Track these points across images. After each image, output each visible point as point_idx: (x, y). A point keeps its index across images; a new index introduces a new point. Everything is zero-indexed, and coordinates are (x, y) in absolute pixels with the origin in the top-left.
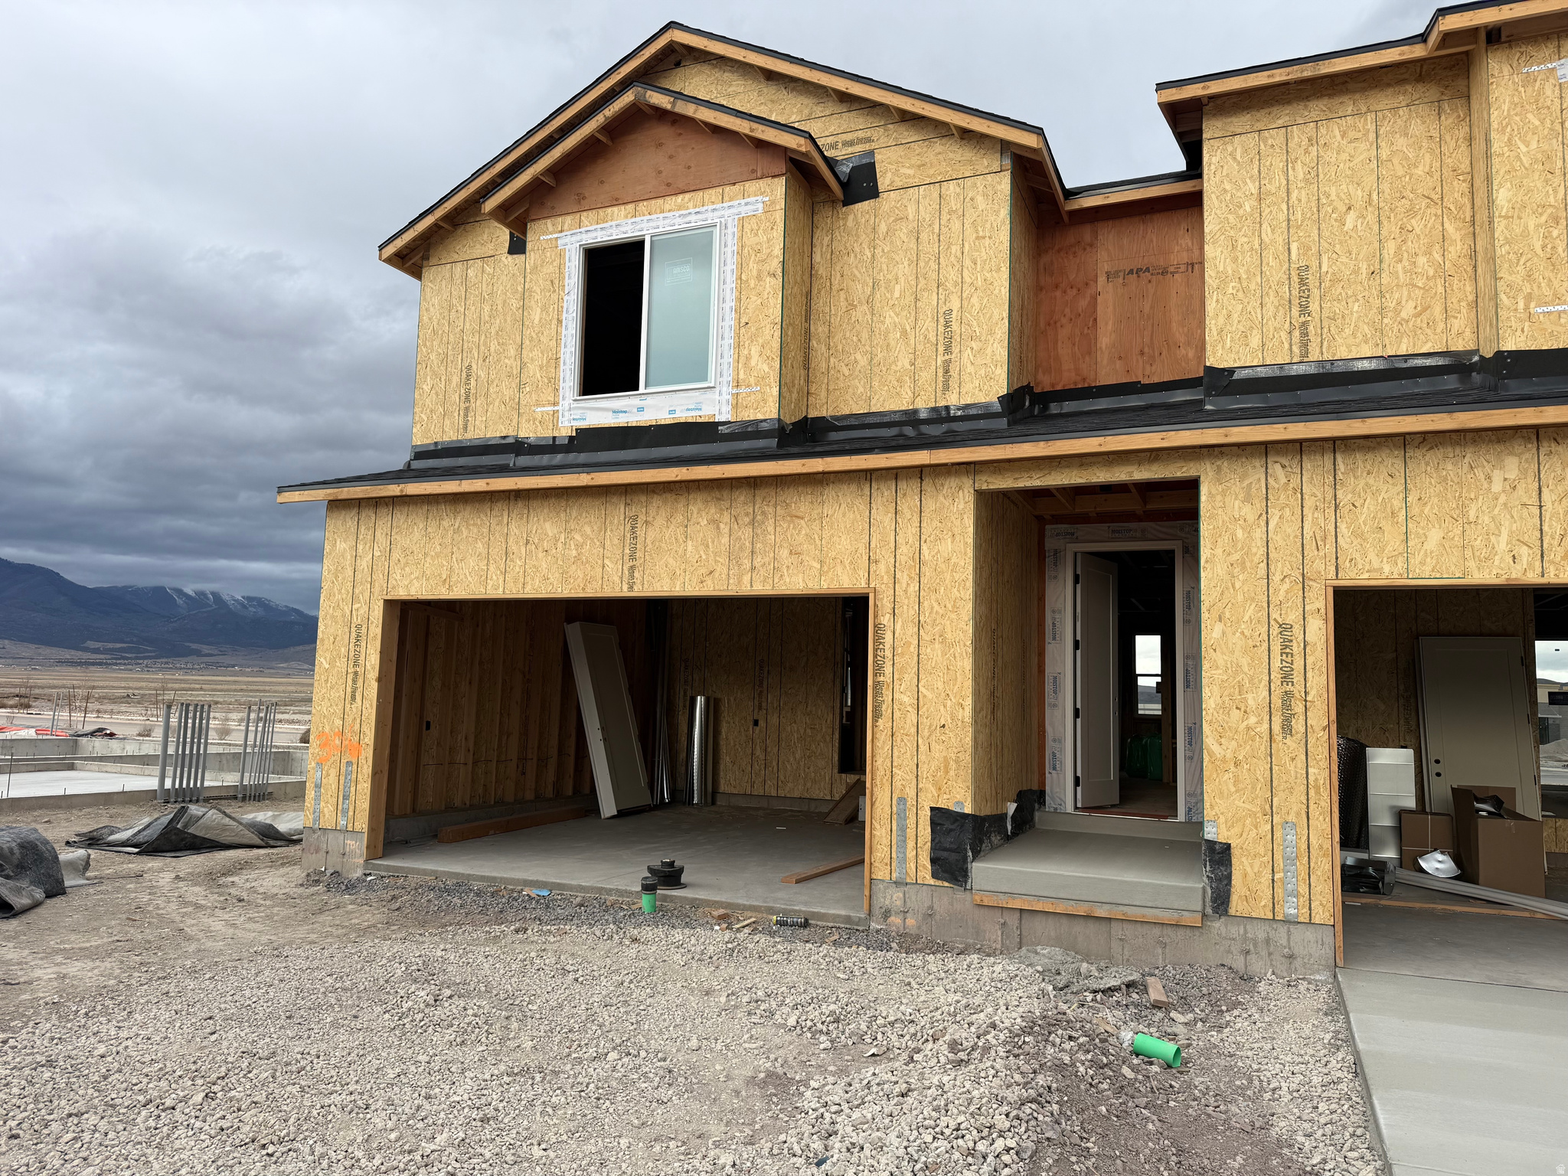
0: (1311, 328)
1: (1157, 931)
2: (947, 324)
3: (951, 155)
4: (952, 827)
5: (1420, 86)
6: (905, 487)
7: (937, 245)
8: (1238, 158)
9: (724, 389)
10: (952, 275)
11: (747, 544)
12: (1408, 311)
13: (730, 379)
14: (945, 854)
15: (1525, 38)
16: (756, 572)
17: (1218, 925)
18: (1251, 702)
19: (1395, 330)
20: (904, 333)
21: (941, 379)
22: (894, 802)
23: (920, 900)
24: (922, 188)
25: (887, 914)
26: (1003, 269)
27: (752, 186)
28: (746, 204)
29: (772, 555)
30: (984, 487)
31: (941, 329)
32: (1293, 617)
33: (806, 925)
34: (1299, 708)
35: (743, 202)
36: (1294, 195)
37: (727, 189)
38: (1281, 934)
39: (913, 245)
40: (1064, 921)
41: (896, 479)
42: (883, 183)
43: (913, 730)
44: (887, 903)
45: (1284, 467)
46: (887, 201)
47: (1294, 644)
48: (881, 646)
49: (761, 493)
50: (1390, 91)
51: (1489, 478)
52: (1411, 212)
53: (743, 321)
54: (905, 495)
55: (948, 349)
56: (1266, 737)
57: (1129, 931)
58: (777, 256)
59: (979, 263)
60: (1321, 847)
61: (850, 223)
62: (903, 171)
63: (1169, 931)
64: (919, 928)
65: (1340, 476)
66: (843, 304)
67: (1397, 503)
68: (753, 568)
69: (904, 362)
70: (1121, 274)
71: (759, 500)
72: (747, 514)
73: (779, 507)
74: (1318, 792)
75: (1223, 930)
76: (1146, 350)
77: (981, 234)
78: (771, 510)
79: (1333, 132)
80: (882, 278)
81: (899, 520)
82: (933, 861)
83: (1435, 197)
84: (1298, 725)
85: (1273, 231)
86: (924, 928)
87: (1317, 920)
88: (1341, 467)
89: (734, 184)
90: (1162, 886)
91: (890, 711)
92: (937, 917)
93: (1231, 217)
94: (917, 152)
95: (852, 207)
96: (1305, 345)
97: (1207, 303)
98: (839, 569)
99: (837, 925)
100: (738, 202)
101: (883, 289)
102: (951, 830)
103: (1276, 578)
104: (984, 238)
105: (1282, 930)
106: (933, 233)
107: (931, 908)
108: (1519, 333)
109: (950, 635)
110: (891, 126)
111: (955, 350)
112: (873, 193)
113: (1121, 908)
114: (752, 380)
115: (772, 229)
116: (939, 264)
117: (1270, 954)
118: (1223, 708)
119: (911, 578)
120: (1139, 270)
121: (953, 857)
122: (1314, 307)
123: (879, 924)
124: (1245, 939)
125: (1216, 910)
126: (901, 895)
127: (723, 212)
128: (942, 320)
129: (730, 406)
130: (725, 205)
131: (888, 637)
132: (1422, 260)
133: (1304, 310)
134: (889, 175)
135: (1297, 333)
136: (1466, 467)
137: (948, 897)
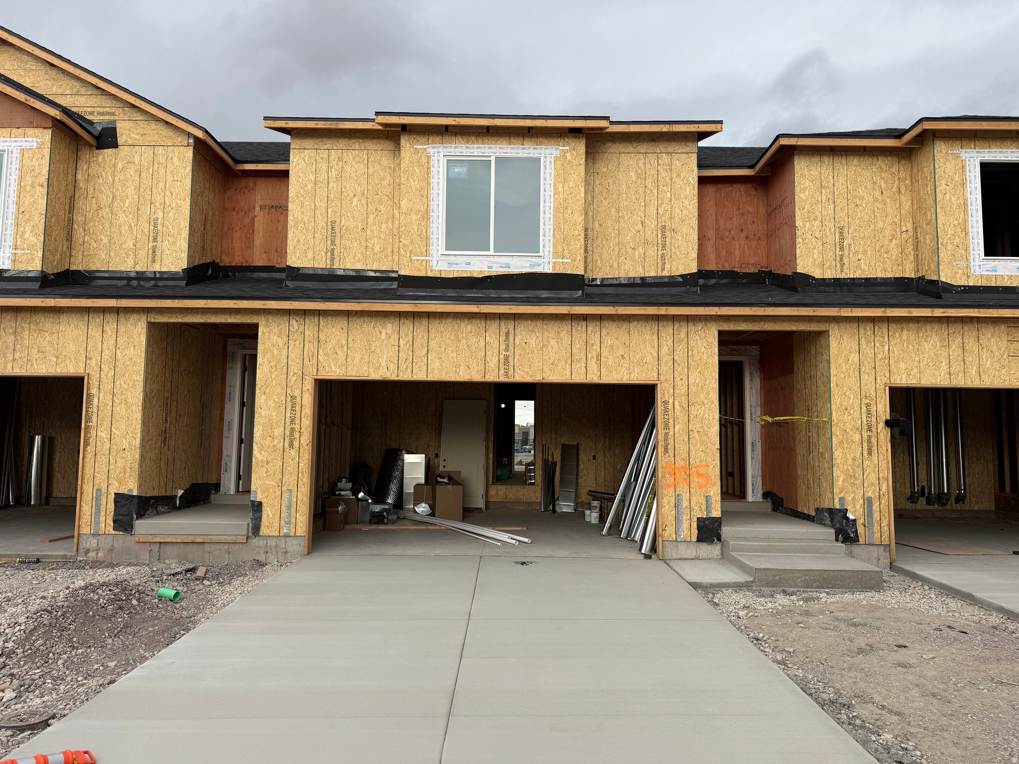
0: (335, 252)
1: (226, 546)
2: (155, 226)
3: (161, 132)
4: (126, 503)
5: (387, 141)
6: (109, 318)
7: (151, 180)
8: (306, 161)
9: (7, 250)
10: (158, 199)
11: (11, 345)
12: (377, 249)
13: (11, 244)
14: (121, 517)
15: (416, 132)
16: (16, 362)
17: (255, 541)
18: (276, 433)
19: (372, 258)
20: (130, 227)
21: (150, 256)
22: (95, 491)
23: (106, 543)
24: (143, 147)
25: (87, 552)
26: (187, 200)
27: (31, 131)
28: (26, 141)
29: (26, 352)
30: (152, 321)
31: (152, 228)
32: (297, 393)
33: (38, 561)
34: (297, 435)
35: (24, 140)
36: (331, 185)
37: (14, 130)
38: (282, 543)
39: (137, 178)
40: (182, 546)
41: (104, 312)
42: (121, 140)
43: (107, 452)
44: (88, 546)
45: (297, 321)
46: (123, 151)
47: (297, 405)
48: (91, 406)
49: (20, 316)
50: (375, 141)
51: (380, 332)
52: (380, 202)
53: (21, 210)
54: (108, 322)
55: (155, 239)
56: (282, 450)
57: (213, 547)
58: (44, 175)
59: (174, 194)
60: (302, 500)
61: (100, 159)
62: (133, 135)
63: (232, 546)
64: (105, 557)
65: (321, 327)
66: (94, 206)
67: (344, 341)
68: (14, 360)
69: (130, 244)
70: (267, 207)
71: (19, 319)
72: (11, 328)
73: (32, 325)
74: (303, 475)
75: (257, 543)
76: (279, 249)
77: (176, 178)
78: (27, 325)
79: (349, 156)
80: (118, 194)
81: (105, 336)
82: (114, 521)
83: (391, 197)
84: (296, 444)
85: (320, 201)
86: (108, 557)
87: (298, 534)
88: (322, 323)
89: (19, 128)
90: (229, 524)
91: (94, 442)
92: (116, 551)
93: (302, 191)
94: (141, 126)
95: (102, 150)
96: (332, 260)
97: (289, 232)
98: (68, 361)
99: (58, 560)
100: (21, 139)
101: (119, 201)
102: (125, 504)
103: (291, 374)
104: (177, 181)
105: (283, 540)
106: (149, 174)
107: (112, 546)
108: (407, 267)
109: (130, 400)
110: (127, 109)
111: (159, 240)
112: (115, 145)
113: (209, 537)
114: (25, 246)
115: (42, 158)
116: (152, 191)
117: (277, 552)
118: (264, 437)
119: (110, 368)
120: (277, 207)
121: (126, 518)
122: (337, 242)
123: (82, 557)
124: (266, 546)
125: (253, 534)
126: (96, 541)
127: (10, 144)
128: (152, 223)
129: (10, 261)
130: (12, 139)
131: (95, 401)
132: (384, 226)
133: (333, 243)
134: (124, 136)
135: (329, 254)
136: (372, 327)
137: (122, 540)
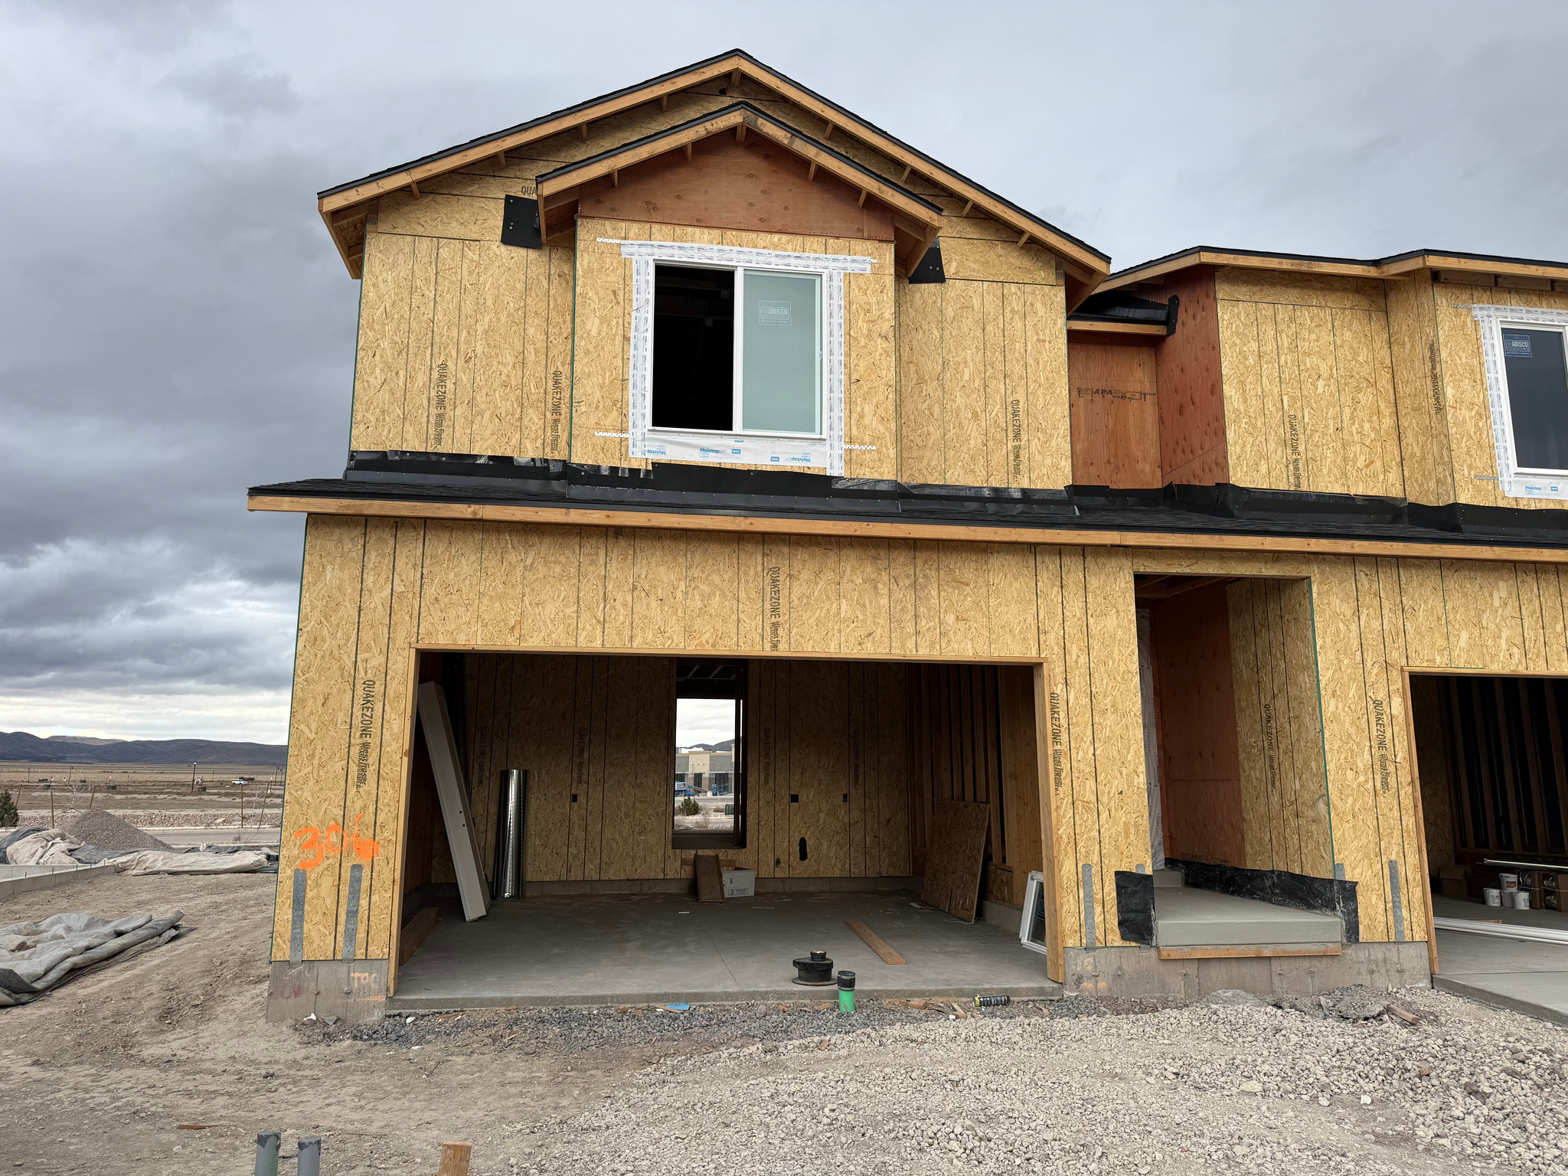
0: (1300, 465)
1: (1306, 963)
2: (1015, 414)
3: (1012, 260)
4: (1137, 889)
5: (1356, 296)
6: (1069, 563)
7: (1002, 338)
8: (1243, 319)
9: (836, 443)
10: (1017, 369)
11: (910, 607)
12: (1361, 463)
13: (842, 433)
14: (1132, 916)
15: (1452, 283)
16: (921, 635)
17: (1351, 952)
18: (1360, 764)
19: (1355, 475)
20: (975, 415)
21: (1012, 463)
22: (1080, 869)
23: (1108, 962)
24: (986, 284)
25: (1079, 980)
26: (1063, 372)
27: (858, 245)
28: (853, 261)
29: (937, 620)
31: (1010, 417)
32: (1381, 696)
33: (1007, 1002)
34: (1391, 768)
35: (849, 258)
36: (1283, 358)
37: (831, 241)
38: (1393, 953)
39: (979, 333)
40: (1234, 964)
41: (1060, 554)
42: (950, 268)
43: (1093, 798)
44: (1079, 969)
45: (1367, 575)
46: (953, 289)
47: (1385, 717)
48: (1056, 715)
49: (921, 556)
50: (1339, 294)
51: (1491, 596)
52: (1358, 389)
53: (854, 377)
54: (1069, 570)
55: (1017, 436)
56: (1371, 790)
57: (1286, 966)
58: (888, 320)
59: (1041, 363)
60: (1414, 879)
61: (918, 301)
62: (967, 263)
63: (1316, 962)
64: (1110, 989)
65: (1403, 586)
66: (914, 376)
67: (1440, 610)
68: (917, 633)
69: (975, 441)
71: (919, 563)
72: (908, 577)
73: (942, 572)
74: (1409, 836)
75: (1354, 955)
76: (1112, 460)
77: (1041, 337)
78: (934, 573)
79: (1305, 315)
80: (951, 359)
81: (1065, 594)
82: (1121, 924)
83: (1372, 381)
84: (1392, 780)
85: (1270, 383)
86: (1114, 989)
87: (1417, 939)
88: (1403, 580)
89: (838, 238)
90: (1312, 923)
91: (1069, 780)
92: (1127, 977)
93: (1241, 366)
94: (980, 249)
95: (919, 285)
96: (1298, 477)
97: (1228, 432)
98: (1009, 638)
99: (1032, 998)
100: (844, 256)
101: (951, 370)
102: (1136, 892)
103: (1369, 664)
104: (1044, 341)
105: (1394, 949)
106: (998, 328)
107: (1120, 968)
108: (1466, 492)
109: (1121, 705)
110: (955, 219)
111: (1024, 437)
112: (939, 278)
113: (1282, 946)
114: (867, 439)
115: (882, 292)
116: (1005, 357)
117: (1387, 971)
118: (1340, 768)
119: (1081, 650)
120: (1104, 391)
121: (1140, 916)
122: (1301, 448)
123: (1071, 991)
124: (1369, 960)
125: (1349, 939)
126: (1092, 960)
127: (827, 264)
128: (1010, 409)
129: (843, 462)
130: (829, 256)
131: (1062, 707)
132: (1367, 426)
133: (1295, 449)
134: (954, 264)
135: (1291, 467)
136: (1478, 585)
137: (1136, 957)
